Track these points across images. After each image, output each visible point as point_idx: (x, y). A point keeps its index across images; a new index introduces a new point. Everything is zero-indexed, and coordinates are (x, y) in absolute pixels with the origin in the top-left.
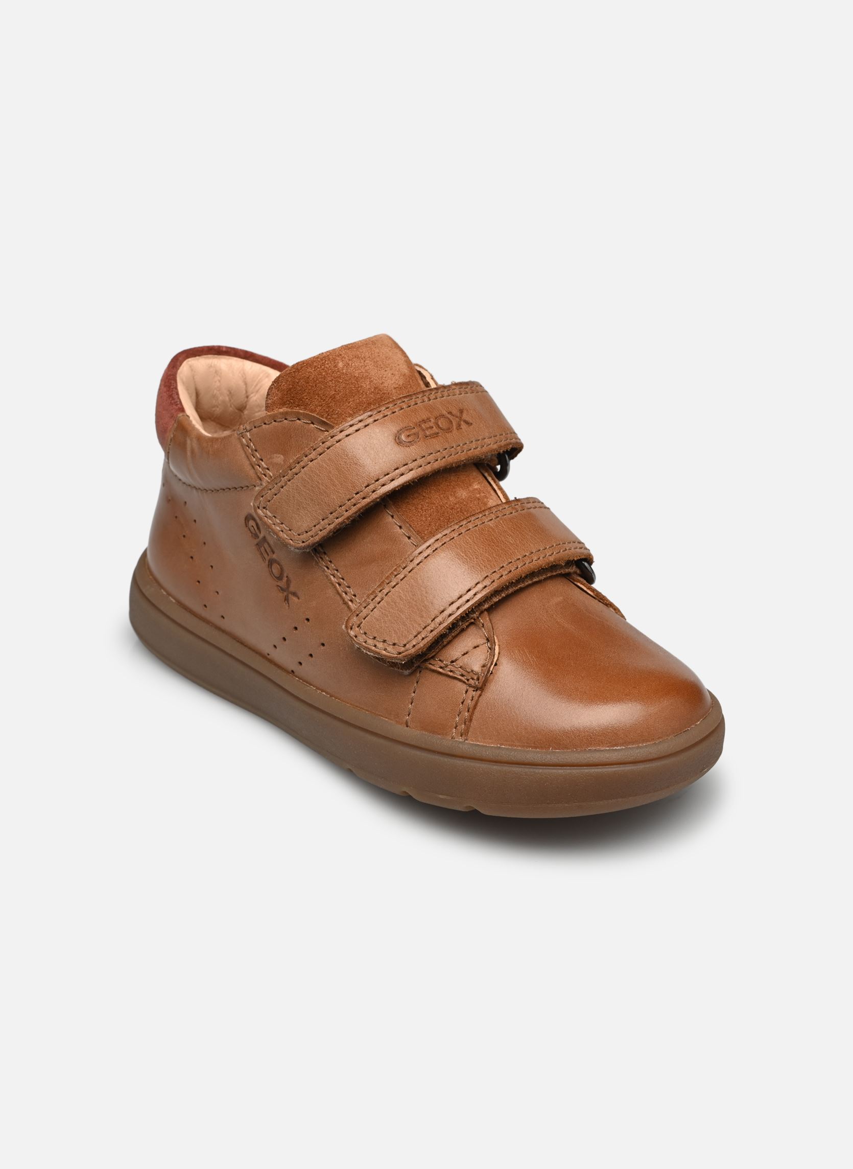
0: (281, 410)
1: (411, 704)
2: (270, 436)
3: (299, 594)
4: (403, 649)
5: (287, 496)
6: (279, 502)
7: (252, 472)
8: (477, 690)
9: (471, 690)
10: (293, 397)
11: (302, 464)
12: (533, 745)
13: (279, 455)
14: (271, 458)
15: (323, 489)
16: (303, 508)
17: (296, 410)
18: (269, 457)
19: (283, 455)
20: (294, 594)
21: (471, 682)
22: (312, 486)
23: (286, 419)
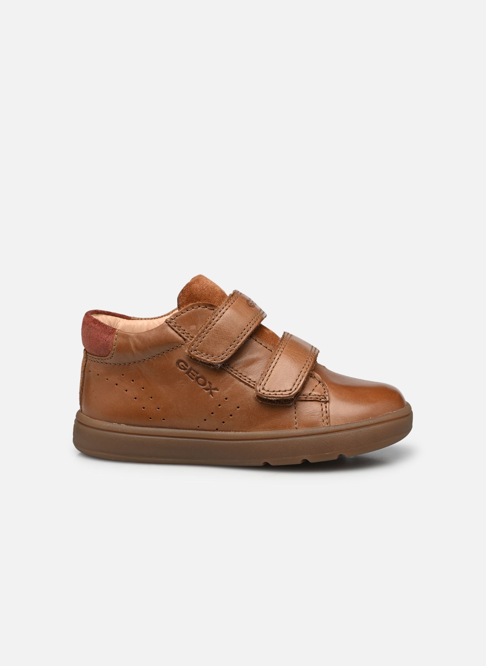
0: (190, 305)
1: (296, 419)
2: (187, 318)
3: (218, 388)
4: (290, 392)
5: (208, 341)
6: (204, 345)
7: (180, 338)
8: (326, 403)
9: (323, 404)
10: (193, 298)
11: (212, 323)
12: (362, 418)
13: (194, 326)
14: (189, 328)
15: (227, 332)
16: (218, 343)
17: (198, 302)
18: (188, 328)
19: (195, 325)
20: (216, 389)
21: (322, 400)
22: (221, 332)
23: (193, 308)
